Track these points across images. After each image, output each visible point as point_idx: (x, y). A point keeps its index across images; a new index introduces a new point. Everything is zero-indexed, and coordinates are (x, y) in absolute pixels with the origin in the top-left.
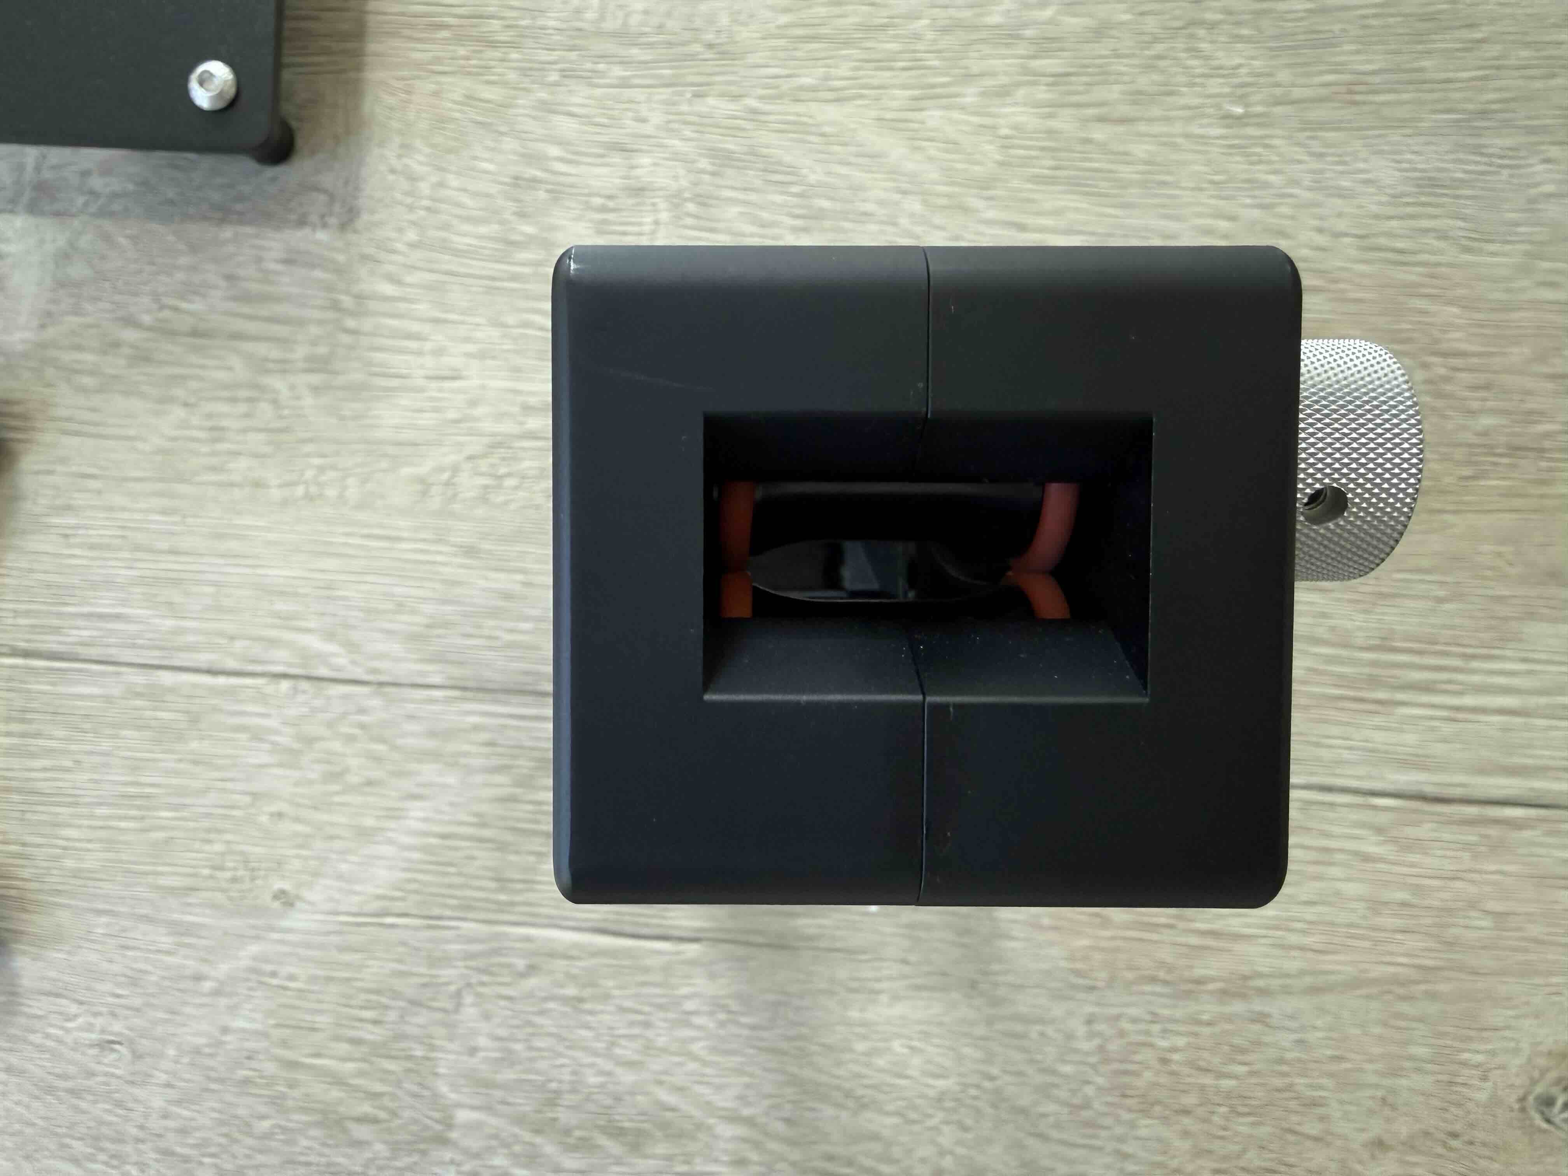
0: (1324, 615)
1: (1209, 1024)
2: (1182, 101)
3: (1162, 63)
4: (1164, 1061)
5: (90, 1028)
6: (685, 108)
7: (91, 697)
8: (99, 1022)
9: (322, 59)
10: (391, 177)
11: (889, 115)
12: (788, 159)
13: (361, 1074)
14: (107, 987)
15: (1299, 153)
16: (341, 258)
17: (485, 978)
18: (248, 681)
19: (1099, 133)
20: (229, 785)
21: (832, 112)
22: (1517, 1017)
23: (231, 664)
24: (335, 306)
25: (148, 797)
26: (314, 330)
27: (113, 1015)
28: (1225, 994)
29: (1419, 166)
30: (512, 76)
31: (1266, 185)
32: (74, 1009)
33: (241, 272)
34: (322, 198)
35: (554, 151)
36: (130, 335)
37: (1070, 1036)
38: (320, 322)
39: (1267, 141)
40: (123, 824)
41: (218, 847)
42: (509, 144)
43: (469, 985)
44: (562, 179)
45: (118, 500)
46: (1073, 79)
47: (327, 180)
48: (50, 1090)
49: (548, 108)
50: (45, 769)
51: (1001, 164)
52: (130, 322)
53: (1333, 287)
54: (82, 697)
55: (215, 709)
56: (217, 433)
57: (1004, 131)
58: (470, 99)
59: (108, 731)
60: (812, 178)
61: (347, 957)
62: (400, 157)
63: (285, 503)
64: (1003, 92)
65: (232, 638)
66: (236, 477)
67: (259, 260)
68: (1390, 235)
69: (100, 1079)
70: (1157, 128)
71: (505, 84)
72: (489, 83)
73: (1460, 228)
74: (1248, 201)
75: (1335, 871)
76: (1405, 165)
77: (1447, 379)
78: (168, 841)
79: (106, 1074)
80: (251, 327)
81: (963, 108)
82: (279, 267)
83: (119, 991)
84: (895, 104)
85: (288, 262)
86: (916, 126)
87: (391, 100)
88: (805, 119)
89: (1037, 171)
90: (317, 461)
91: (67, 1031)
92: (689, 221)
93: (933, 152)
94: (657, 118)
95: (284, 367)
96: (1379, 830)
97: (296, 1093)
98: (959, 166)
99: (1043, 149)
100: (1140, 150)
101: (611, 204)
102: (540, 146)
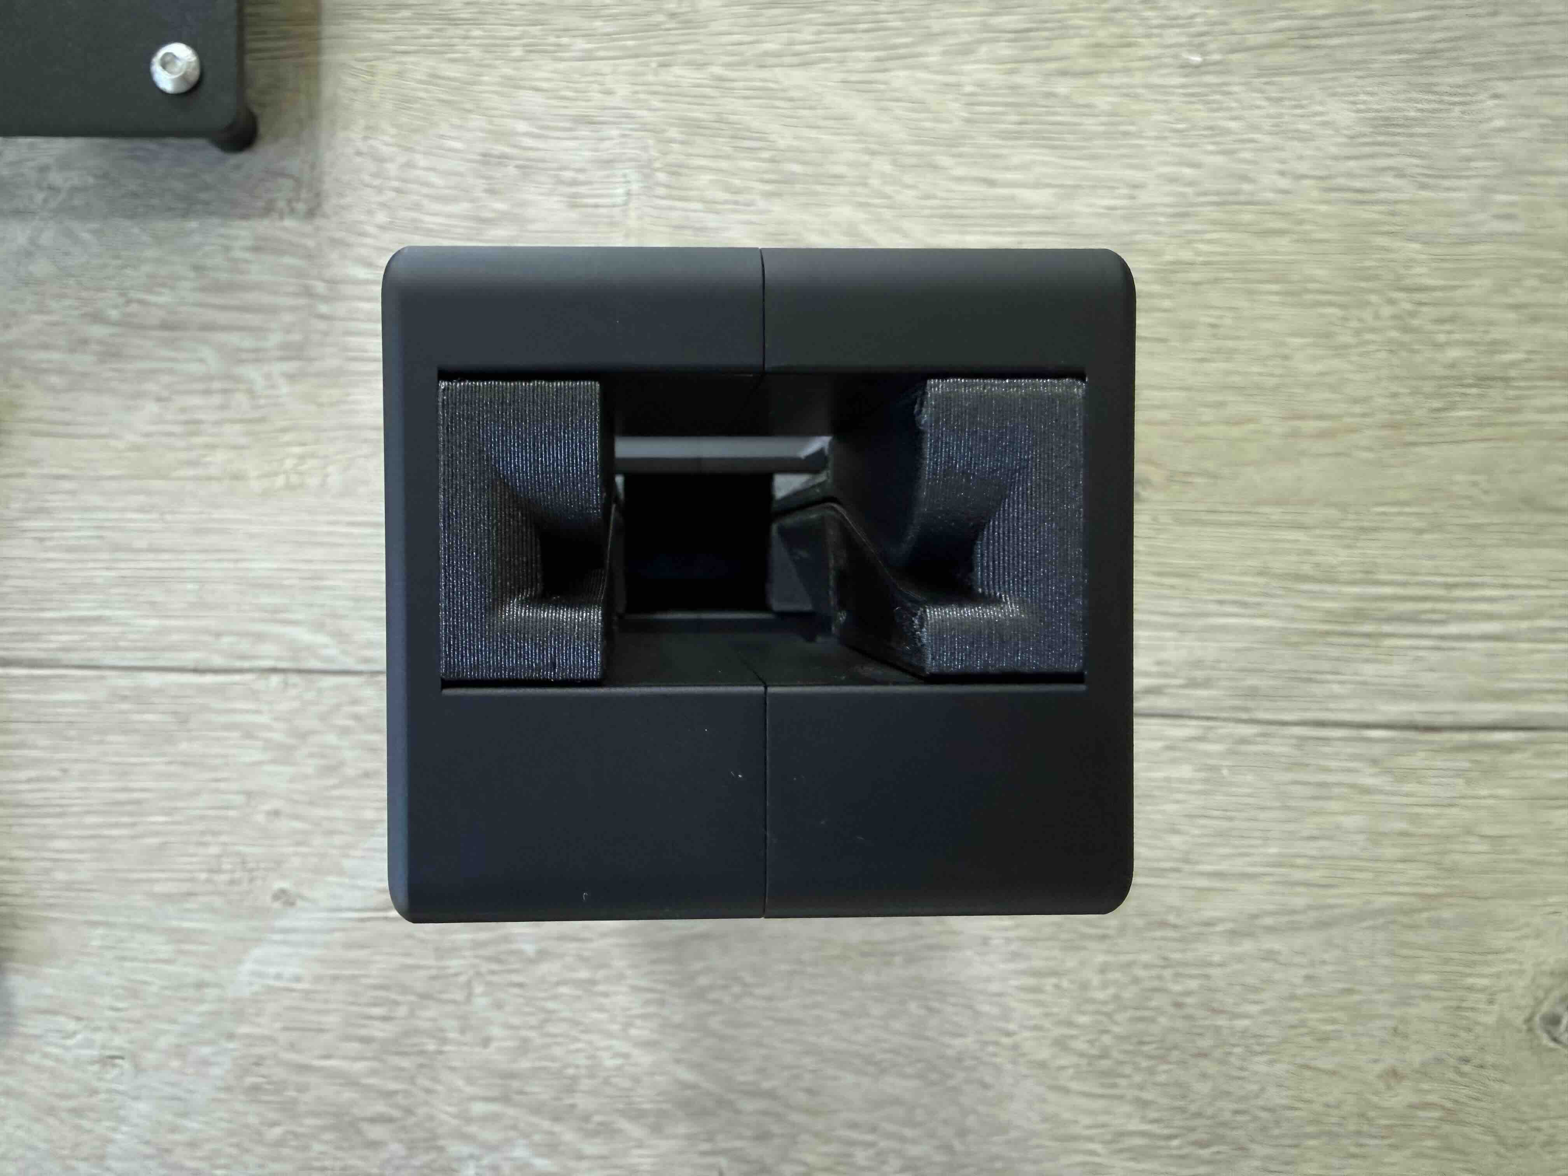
0: (1309, 552)
1: (1221, 965)
2: (1141, 52)
3: (1120, 16)
4: (1178, 1005)
5: (88, 1044)
6: (650, 78)
7: (75, 704)
8: (99, 1037)
9: (283, 43)
10: (359, 160)
11: (854, 77)
12: (756, 124)
13: (373, 1072)
14: (107, 1000)
15: (1257, 99)
16: (311, 243)
17: (495, 967)
18: (237, 678)
19: (1062, 87)
20: (222, 786)
21: (798, 76)
22: (1518, 939)
23: (218, 661)
24: (308, 292)
25: (138, 802)
26: (288, 318)
27: (114, 1029)
28: (1234, 935)
29: (1375, 107)
30: (475, 53)
31: (1227, 132)
32: (72, 1025)
33: (209, 262)
34: (289, 183)
35: (522, 126)
36: (98, 331)
37: (1084, 986)
38: (293, 309)
39: (1225, 89)
40: (115, 832)
41: (214, 850)
42: (477, 121)
43: (479, 974)
44: (531, 154)
45: (96, 500)
46: (1032, 34)
47: (293, 165)
48: (51, 1111)
49: (513, 83)
50: (29, 781)
51: (968, 121)
52: (97, 318)
53: (1298, 228)
54: (64, 704)
55: (205, 708)
56: (193, 426)
57: (969, 89)
58: (434, 77)
59: (96, 738)
60: (782, 143)
61: (353, 954)
62: (366, 138)
63: (266, 494)
64: (966, 50)
65: (218, 635)
66: (213, 471)
67: (227, 249)
68: (1350, 175)
69: (103, 1096)
70: (1118, 80)
71: (467, 61)
72: (453, 61)
73: (1417, 166)
74: (1211, 148)
75: (1334, 805)
76: (1362, 107)
77: (1412, 314)
78: (163, 846)
79: (109, 1091)
80: (222, 318)
81: (926, 68)
82: (247, 255)
83: (120, 1005)
84: (860, 66)
85: (256, 249)
86: (882, 87)
87: (352, 82)
88: (771, 85)
89: (1003, 126)
90: (297, 450)
91: (66, 1048)
92: (662, 191)
93: (899, 112)
94: (623, 90)
95: (258, 356)
96: (1374, 762)
97: (307, 1097)
98: (928, 125)
99: (1007, 105)
100: (1103, 102)
101: (581, 177)
102: (508, 121)
